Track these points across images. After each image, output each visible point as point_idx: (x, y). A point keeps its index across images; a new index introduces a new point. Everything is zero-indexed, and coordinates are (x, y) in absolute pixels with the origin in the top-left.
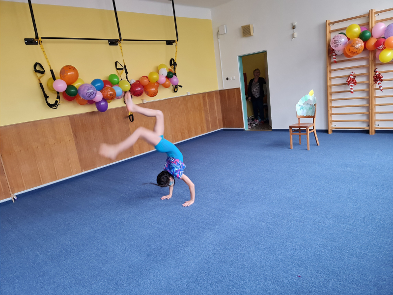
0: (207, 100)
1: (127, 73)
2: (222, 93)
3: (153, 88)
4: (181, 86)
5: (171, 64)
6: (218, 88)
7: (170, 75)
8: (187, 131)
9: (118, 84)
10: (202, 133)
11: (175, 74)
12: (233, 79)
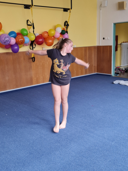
1: (34, 28)
2: (99, 48)
3: (50, 40)
5: (65, 25)
6: (96, 44)
7: (63, 33)
9: (27, 35)
11: (67, 32)
12: (108, 39)
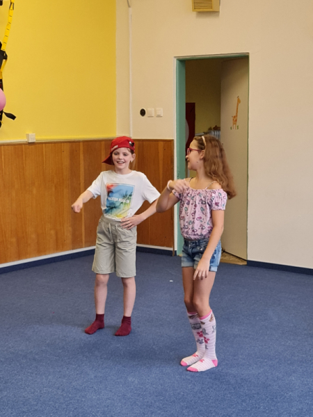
0: (82, 162)
4: (13, 117)
6: (115, 133)
8: (14, 240)
10: (57, 250)
12: (158, 115)
